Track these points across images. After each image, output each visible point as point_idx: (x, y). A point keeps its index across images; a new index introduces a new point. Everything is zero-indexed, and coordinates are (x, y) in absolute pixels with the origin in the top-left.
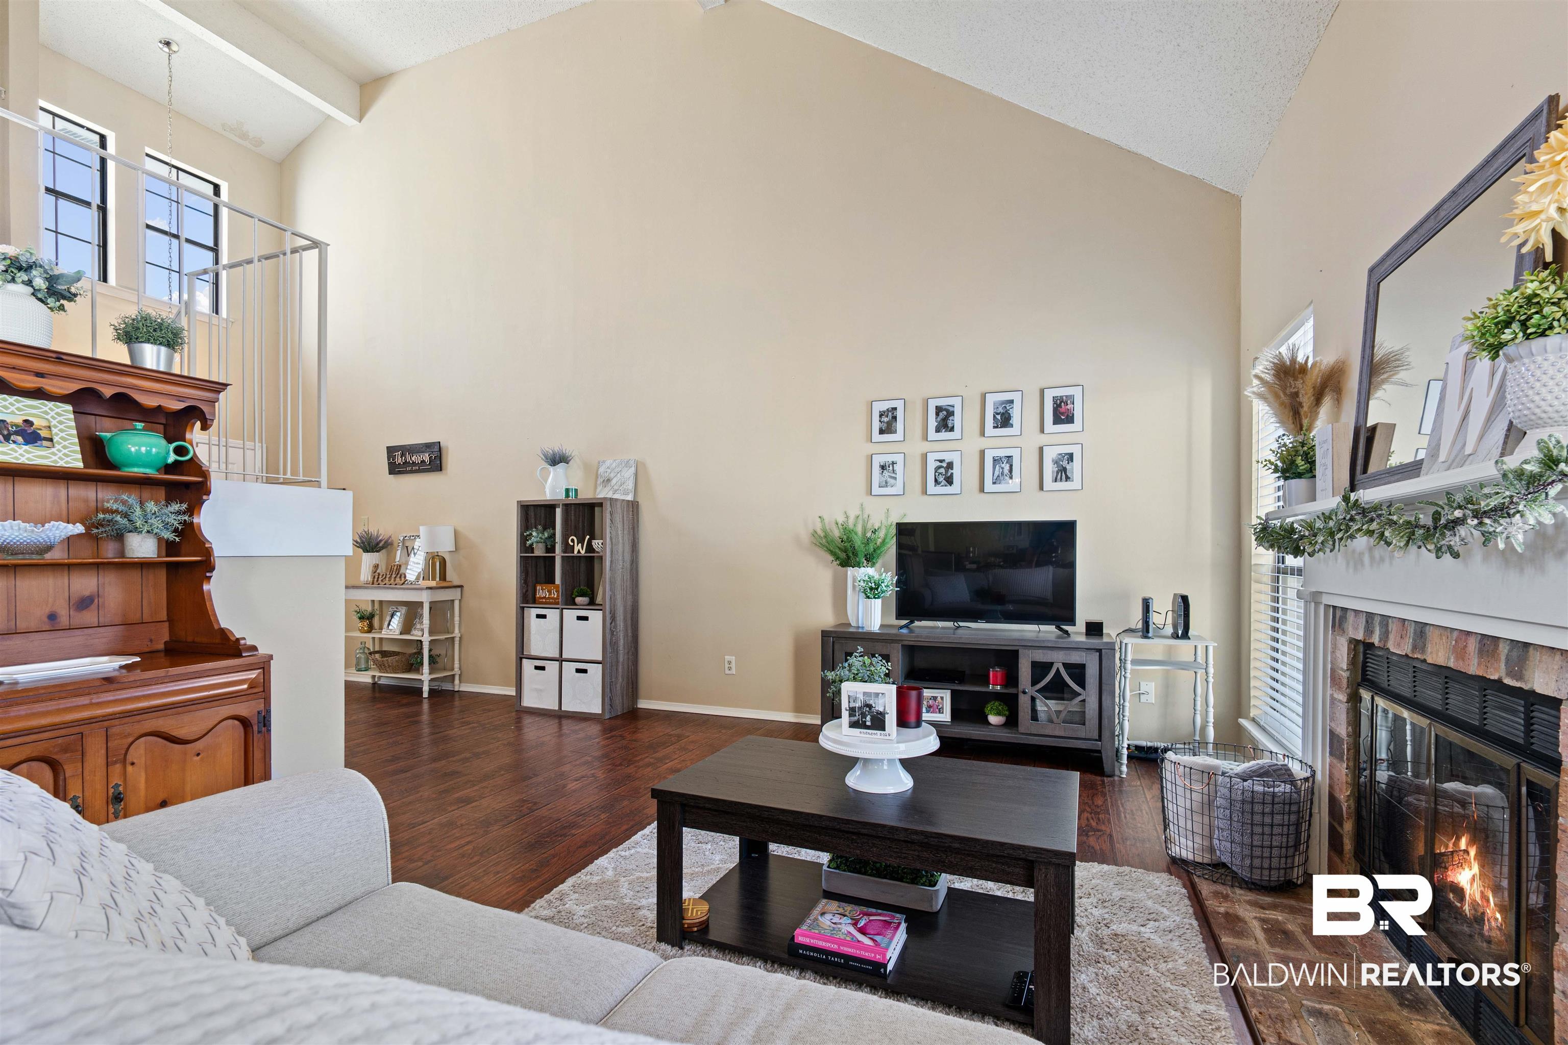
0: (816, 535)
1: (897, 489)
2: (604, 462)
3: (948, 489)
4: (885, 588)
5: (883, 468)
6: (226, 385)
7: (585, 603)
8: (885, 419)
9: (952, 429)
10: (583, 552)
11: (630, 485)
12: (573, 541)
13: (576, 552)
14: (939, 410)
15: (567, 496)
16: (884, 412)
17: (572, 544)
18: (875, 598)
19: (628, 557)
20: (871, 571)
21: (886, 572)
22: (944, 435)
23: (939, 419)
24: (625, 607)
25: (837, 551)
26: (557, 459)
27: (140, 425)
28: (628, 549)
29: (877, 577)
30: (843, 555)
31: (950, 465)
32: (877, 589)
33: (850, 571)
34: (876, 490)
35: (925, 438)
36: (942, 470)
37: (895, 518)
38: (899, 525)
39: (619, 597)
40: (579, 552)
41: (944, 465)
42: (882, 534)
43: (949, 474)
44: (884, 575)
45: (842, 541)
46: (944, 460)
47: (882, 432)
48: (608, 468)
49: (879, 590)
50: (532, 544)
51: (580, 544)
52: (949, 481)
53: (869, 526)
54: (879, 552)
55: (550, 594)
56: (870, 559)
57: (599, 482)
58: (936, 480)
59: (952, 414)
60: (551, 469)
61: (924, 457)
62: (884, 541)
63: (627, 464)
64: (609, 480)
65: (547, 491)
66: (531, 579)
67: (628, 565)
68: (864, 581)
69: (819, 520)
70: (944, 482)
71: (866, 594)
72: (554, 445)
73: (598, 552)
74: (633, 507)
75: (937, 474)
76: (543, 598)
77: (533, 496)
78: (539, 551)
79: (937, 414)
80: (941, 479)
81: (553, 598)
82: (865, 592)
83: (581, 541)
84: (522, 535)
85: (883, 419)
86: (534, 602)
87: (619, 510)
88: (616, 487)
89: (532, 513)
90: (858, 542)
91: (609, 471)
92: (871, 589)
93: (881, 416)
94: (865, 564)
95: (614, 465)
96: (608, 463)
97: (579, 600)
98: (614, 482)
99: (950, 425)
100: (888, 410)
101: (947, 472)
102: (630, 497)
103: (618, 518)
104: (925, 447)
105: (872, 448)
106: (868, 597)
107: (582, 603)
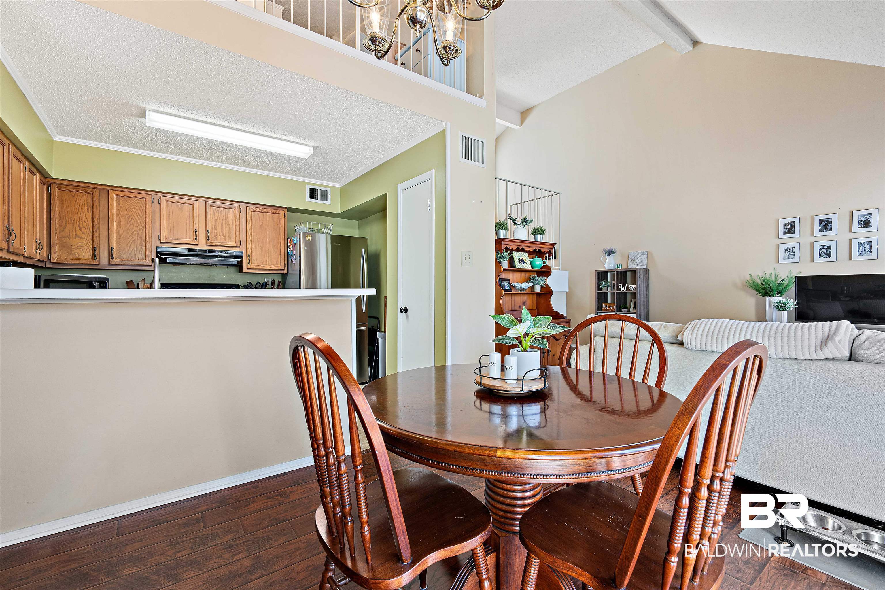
0: (748, 282)
1: (796, 259)
2: (631, 253)
3: (828, 259)
4: (789, 306)
5: (786, 250)
6: (556, 244)
7: (626, 311)
8: (788, 227)
9: (831, 230)
10: (625, 290)
11: (645, 262)
12: (620, 286)
13: (622, 290)
14: (821, 221)
15: (618, 268)
16: (787, 224)
17: (620, 287)
18: (783, 310)
19: (645, 293)
20: (780, 298)
21: (790, 299)
22: (825, 233)
23: (822, 225)
24: (644, 313)
25: (760, 289)
26: (610, 253)
27: (537, 256)
28: (645, 289)
29: (784, 301)
30: (764, 291)
31: (829, 247)
32: (785, 307)
33: (768, 299)
34: (781, 260)
35: (813, 234)
36: (824, 250)
37: (795, 274)
38: (797, 278)
39: (642, 309)
40: (623, 290)
41: (826, 247)
42: (786, 281)
43: (829, 252)
44: (789, 300)
45: (762, 285)
46: (825, 245)
47: (785, 233)
48: (634, 255)
49: (786, 307)
50: (602, 287)
51: (623, 287)
52: (829, 255)
53: (779, 277)
54: (785, 290)
55: (609, 307)
56: (780, 293)
57: (629, 261)
58: (820, 255)
59: (831, 222)
60: (608, 257)
61: (813, 244)
62: (788, 284)
63: (643, 253)
64: (634, 260)
65: (606, 265)
66: (600, 301)
67: (645, 295)
68: (777, 303)
69: (750, 275)
70: (825, 256)
71: (778, 309)
72: (608, 247)
73: (631, 290)
74: (647, 271)
75: (821, 252)
76: (606, 309)
77: (601, 269)
78: (604, 290)
79: (821, 223)
80: (823, 254)
81: (610, 309)
82: (777, 308)
83: (624, 286)
84: (598, 284)
85: (786, 227)
86: (602, 311)
87: (642, 273)
88: (637, 263)
89: (600, 275)
90: (772, 285)
91: (634, 256)
92: (781, 306)
93: (784, 226)
94: (776, 296)
95: (636, 254)
96: (633, 253)
97: (623, 310)
98: (637, 261)
99: (829, 227)
100: (789, 223)
101: (827, 251)
102: (645, 267)
103: (642, 276)
104: (813, 239)
105: (778, 241)
106: (780, 310)
107: (625, 311)
